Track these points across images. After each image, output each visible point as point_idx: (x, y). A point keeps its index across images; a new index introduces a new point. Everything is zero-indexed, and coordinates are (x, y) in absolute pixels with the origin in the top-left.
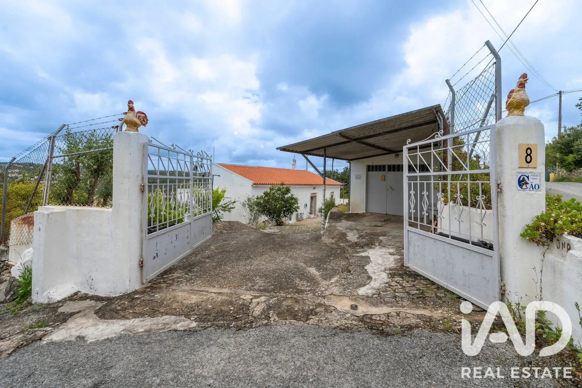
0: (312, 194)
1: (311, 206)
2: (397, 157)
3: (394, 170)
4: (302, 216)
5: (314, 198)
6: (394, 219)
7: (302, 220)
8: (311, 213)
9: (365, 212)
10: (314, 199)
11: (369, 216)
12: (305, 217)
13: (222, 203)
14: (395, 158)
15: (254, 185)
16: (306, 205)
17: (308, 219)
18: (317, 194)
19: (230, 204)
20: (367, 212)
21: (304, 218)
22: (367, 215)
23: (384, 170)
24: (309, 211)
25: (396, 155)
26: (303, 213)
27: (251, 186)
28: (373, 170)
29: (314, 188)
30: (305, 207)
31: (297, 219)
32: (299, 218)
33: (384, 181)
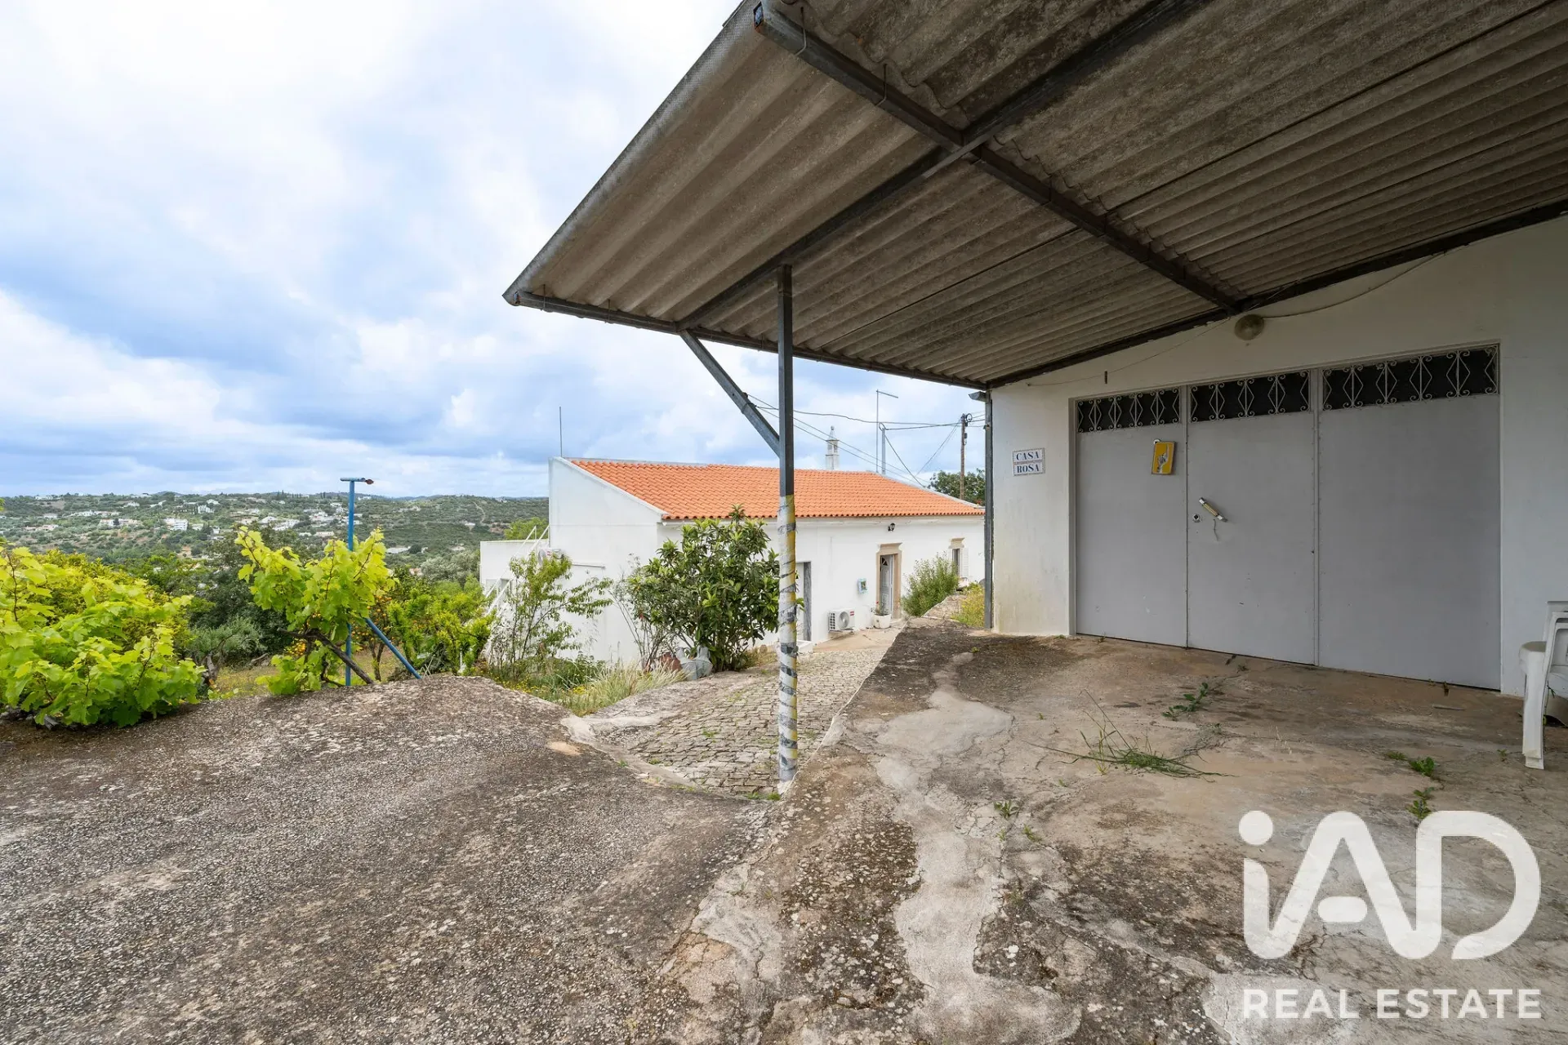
0: (882, 546)
1: (882, 588)
2: (1255, 334)
3: (1230, 413)
4: (846, 623)
5: (892, 560)
6: (1243, 686)
7: (852, 634)
8: (881, 612)
9: (1066, 634)
10: (891, 563)
11: (1089, 656)
12: (858, 623)
13: (565, 586)
14: (1242, 342)
15: (665, 524)
16: (864, 584)
17: (868, 633)
18: (900, 548)
19: (590, 590)
20: (1078, 633)
21: (856, 629)
22: (1080, 651)
23: (1170, 417)
24: (874, 606)
25: (1241, 326)
26: (852, 614)
27: (656, 527)
28: (1104, 425)
29: (891, 528)
30: (859, 593)
31: (830, 632)
32: (837, 628)
33: (1173, 472)
